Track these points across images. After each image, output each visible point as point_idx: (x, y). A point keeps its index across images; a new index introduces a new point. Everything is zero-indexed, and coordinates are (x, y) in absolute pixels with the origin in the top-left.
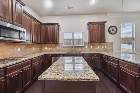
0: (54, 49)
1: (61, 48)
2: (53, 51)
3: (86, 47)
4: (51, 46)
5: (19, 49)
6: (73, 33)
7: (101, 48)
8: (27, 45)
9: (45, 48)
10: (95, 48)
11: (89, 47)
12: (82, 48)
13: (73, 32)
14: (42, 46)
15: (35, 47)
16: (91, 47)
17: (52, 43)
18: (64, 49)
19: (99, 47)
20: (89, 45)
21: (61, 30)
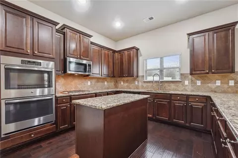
0: (131, 86)
1: (140, 84)
2: (130, 88)
3: (187, 83)
4: (127, 81)
5: (89, 83)
6: (162, 58)
7: (226, 86)
8: (98, 79)
9: (121, 83)
10: (209, 85)
11: (193, 83)
12: (177, 84)
13: (162, 56)
14: (118, 80)
15: (107, 82)
16: (199, 83)
17: (127, 77)
18: (145, 85)
19: (218, 83)
20: (194, 79)
21: (141, 55)
